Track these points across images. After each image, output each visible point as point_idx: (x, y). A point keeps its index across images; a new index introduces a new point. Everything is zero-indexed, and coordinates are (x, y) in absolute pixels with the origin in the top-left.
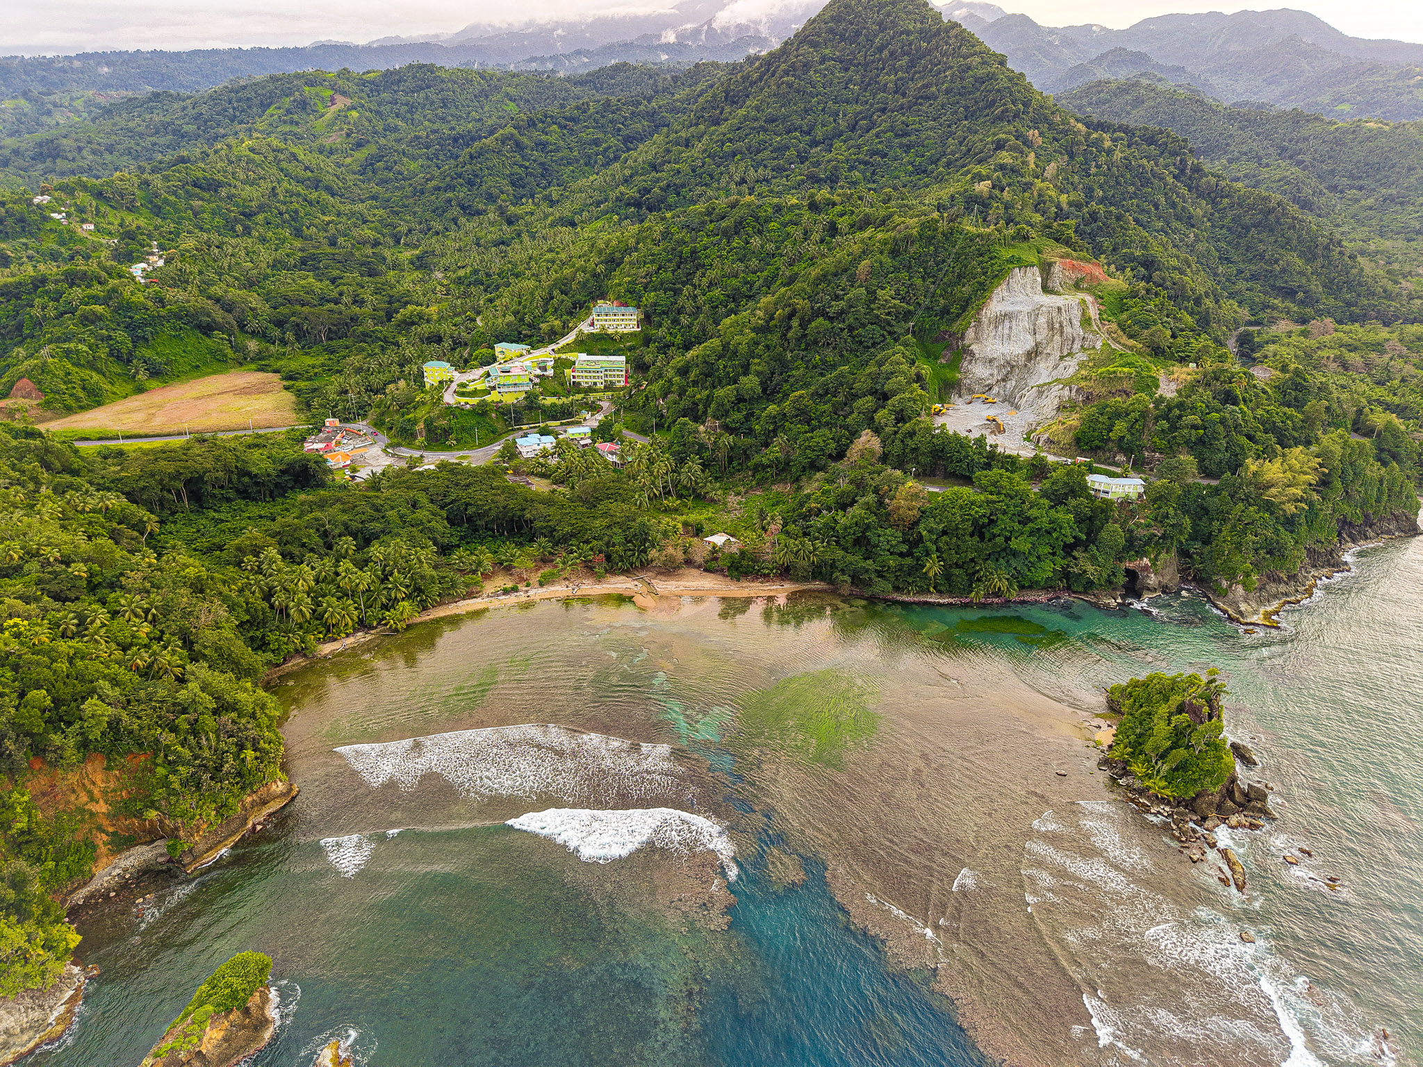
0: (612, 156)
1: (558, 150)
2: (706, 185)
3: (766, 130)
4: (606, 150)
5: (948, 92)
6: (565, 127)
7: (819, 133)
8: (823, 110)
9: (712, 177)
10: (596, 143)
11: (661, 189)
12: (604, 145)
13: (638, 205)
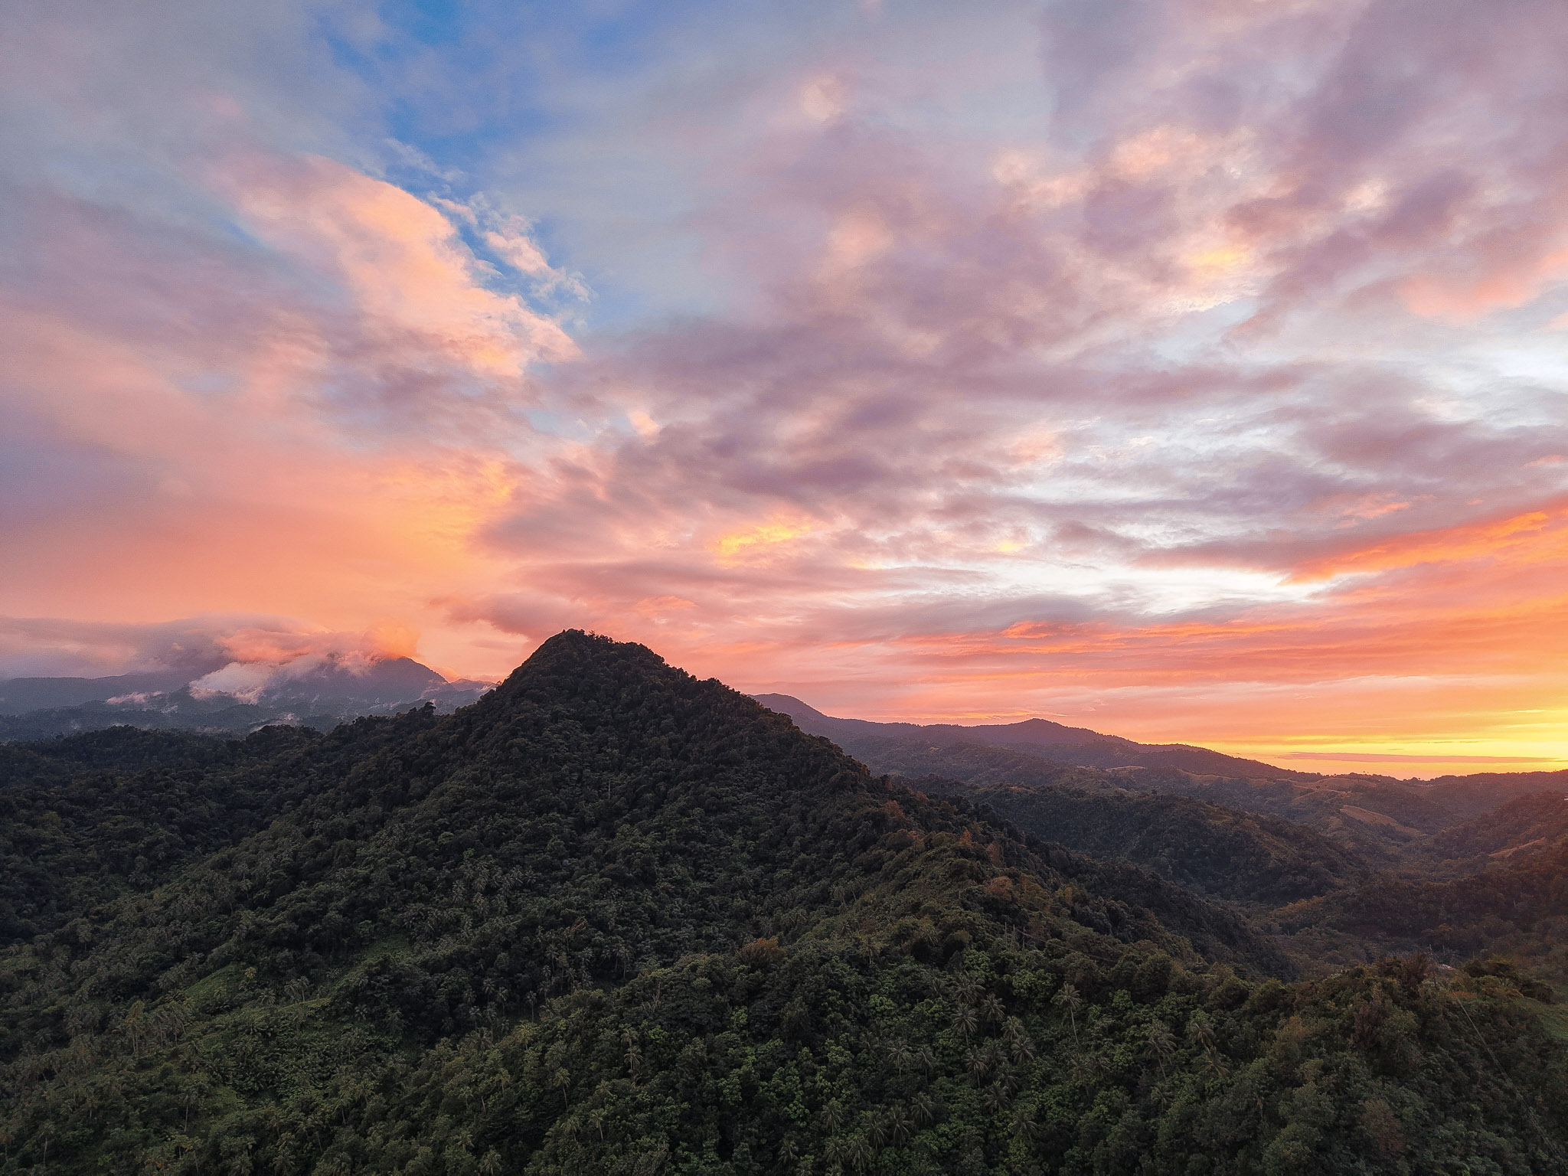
0: (161, 855)
1: (58, 849)
2: (421, 899)
3: (502, 811)
4: (150, 846)
5: (752, 755)
6: (70, 813)
7: (588, 811)
8: (579, 780)
9: (431, 886)
10: (132, 836)
11: (340, 911)
12: (147, 839)
13: (295, 942)
